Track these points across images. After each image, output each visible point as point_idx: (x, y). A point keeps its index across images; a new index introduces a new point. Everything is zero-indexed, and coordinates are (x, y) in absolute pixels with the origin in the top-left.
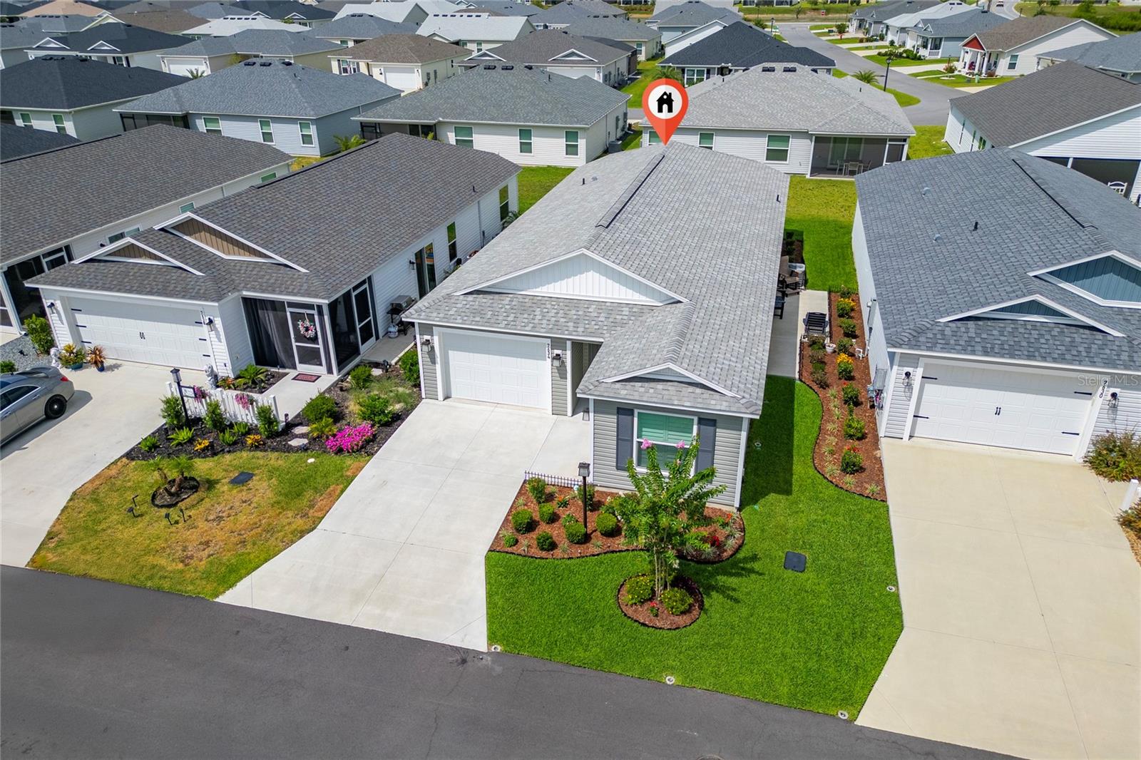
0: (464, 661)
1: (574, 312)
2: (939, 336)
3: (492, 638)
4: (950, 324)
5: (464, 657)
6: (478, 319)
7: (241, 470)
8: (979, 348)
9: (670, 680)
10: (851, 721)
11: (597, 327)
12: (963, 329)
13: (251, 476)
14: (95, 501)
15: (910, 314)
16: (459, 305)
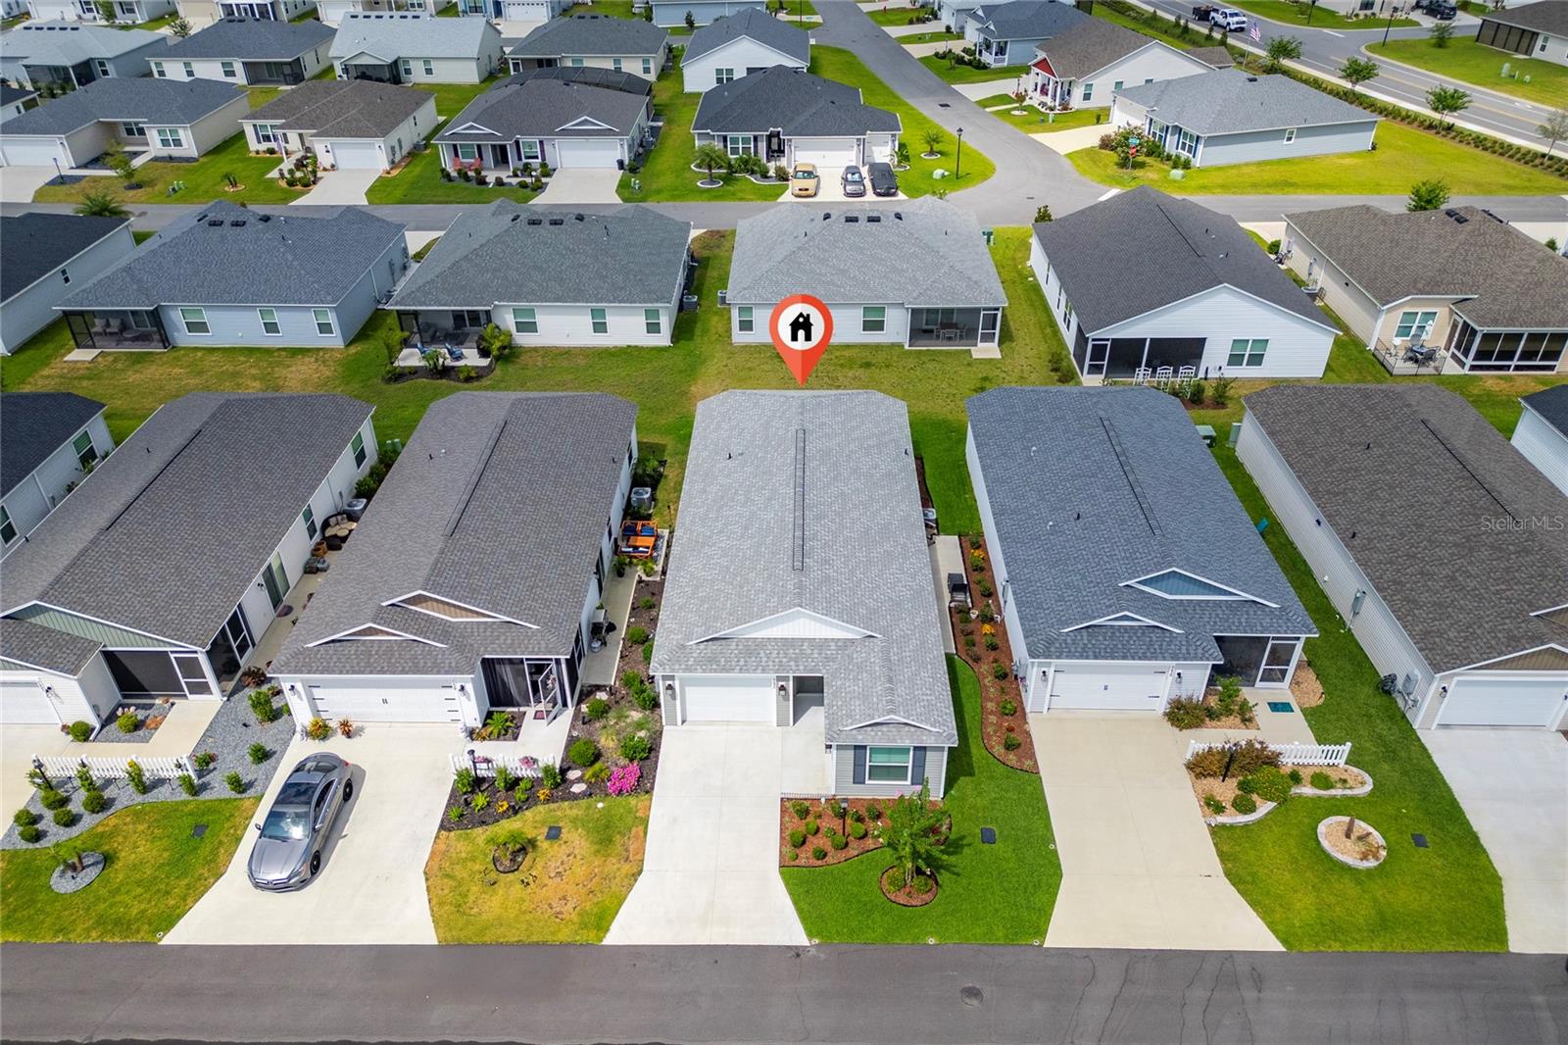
0: (798, 955)
1: (791, 651)
2: (1064, 645)
3: (810, 935)
4: (1071, 634)
5: (797, 952)
6: (714, 667)
7: (548, 824)
8: (1091, 653)
9: (932, 941)
10: (1041, 946)
11: (813, 664)
12: (1079, 638)
13: (559, 829)
14: (448, 876)
15: (1040, 621)
16: (695, 655)
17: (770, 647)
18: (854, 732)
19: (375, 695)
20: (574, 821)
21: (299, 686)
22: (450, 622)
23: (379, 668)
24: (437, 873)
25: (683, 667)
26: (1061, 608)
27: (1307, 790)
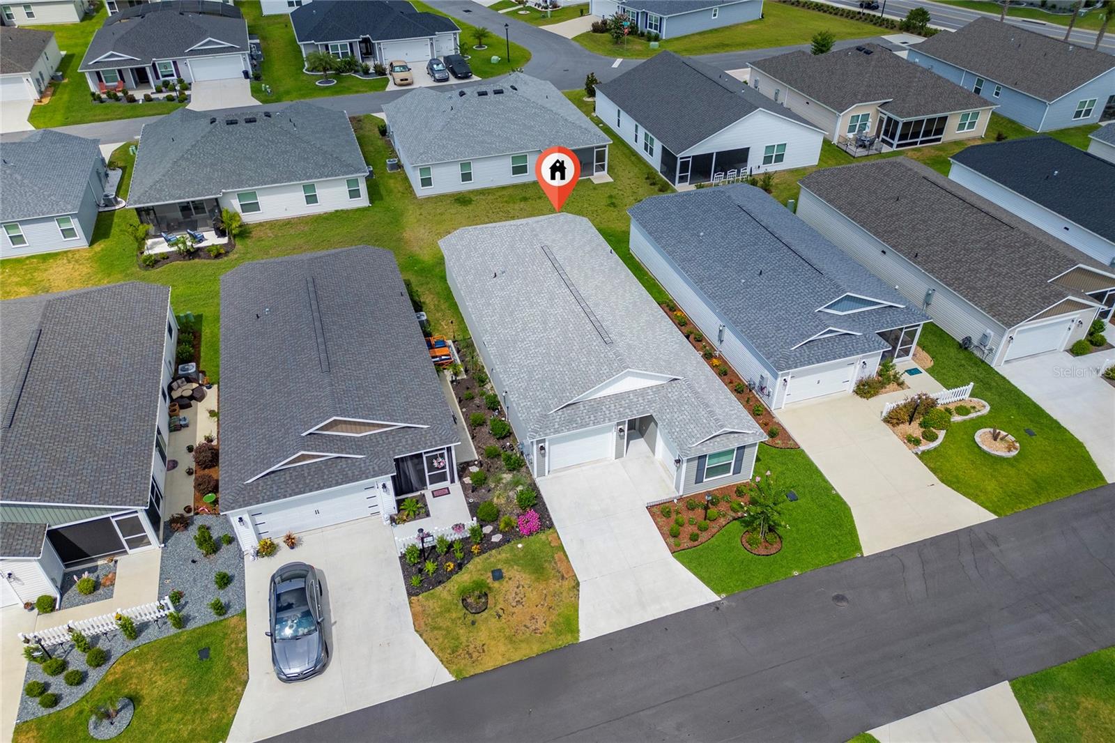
0: (718, 608)
1: (623, 402)
2: (796, 359)
3: (718, 592)
4: (797, 350)
5: (715, 606)
6: (575, 425)
7: (489, 570)
8: (814, 360)
9: (796, 573)
10: (862, 556)
11: (642, 408)
12: (803, 351)
13: (500, 570)
14: (434, 628)
15: (772, 346)
16: (558, 420)
17: (607, 403)
18: (699, 446)
19: (308, 509)
20: (507, 561)
21: (246, 517)
22: (357, 437)
23: (316, 486)
24: (425, 627)
25: (552, 430)
26: (782, 335)
27: (957, 418)
